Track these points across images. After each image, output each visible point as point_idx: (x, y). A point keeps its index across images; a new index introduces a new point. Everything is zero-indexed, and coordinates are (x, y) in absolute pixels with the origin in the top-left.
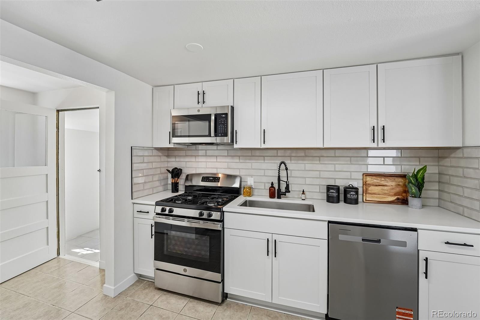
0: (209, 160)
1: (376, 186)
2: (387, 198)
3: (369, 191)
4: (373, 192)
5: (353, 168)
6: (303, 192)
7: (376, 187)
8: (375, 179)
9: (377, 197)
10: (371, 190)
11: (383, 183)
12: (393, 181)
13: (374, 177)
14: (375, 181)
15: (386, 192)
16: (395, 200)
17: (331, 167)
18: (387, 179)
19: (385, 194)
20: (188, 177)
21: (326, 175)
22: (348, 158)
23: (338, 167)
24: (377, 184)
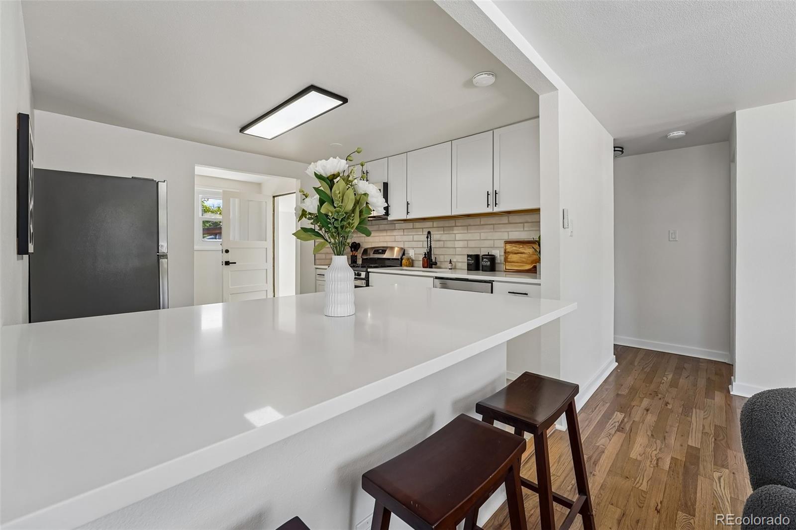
0: (381, 235)
1: (515, 253)
2: (525, 266)
3: (509, 260)
4: (512, 260)
5: (497, 235)
6: (450, 261)
7: (515, 255)
8: (513, 246)
9: (515, 266)
10: (511, 259)
11: (522, 250)
12: (530, 248)
13: (513, 245)
14: (514, 248)
15: (524, 260)
16: (532, 268)
17: (477, 236)
18: (525, 246)
19: (523, 262)
20: (366, 251)
21: (472, 244)
22: (492, 226)
23: (483, 236)
24: (516, 252)
